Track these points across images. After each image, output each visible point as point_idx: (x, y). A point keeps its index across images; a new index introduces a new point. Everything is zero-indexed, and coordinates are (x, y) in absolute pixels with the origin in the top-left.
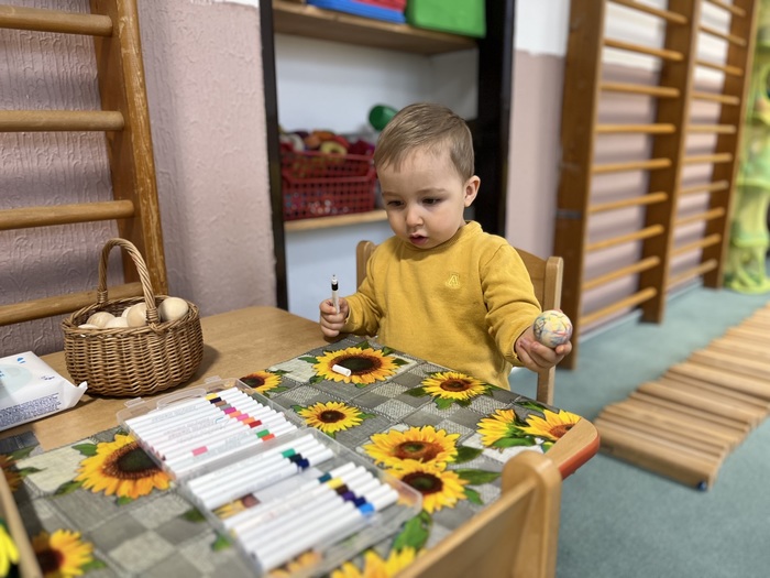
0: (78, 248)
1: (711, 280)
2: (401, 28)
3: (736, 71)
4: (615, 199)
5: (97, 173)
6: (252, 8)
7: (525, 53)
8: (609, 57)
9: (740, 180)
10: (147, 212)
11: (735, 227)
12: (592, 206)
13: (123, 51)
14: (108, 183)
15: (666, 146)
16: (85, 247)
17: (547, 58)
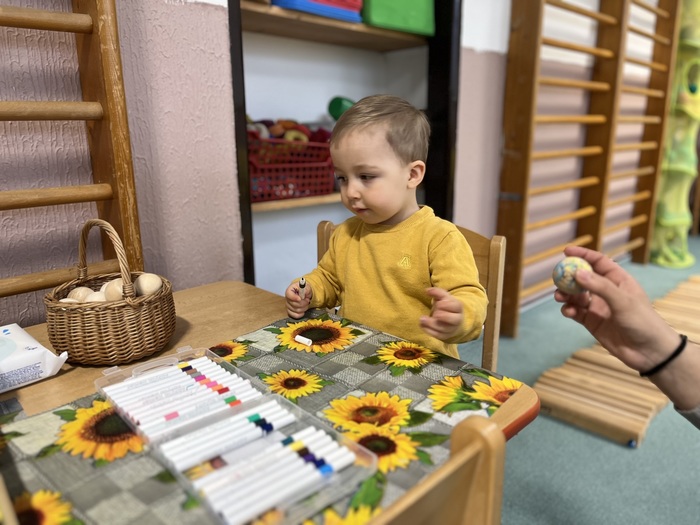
0: (60, 227)
1: (639, 256)
2: (358, 27)
3: (661, 67)
4: (553, 182)
5: (78, 158)
6: (222, 8)
7: (471, 51)
8: (546, 54)
9: (664, 165)
10: (124, 194)
11: (661, 208)
12: (531, 190)
13: (102, 46)
14: (88, 168)
15: (598, 135)
16: (66, 227)
17: (491, 55)
